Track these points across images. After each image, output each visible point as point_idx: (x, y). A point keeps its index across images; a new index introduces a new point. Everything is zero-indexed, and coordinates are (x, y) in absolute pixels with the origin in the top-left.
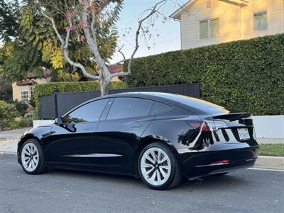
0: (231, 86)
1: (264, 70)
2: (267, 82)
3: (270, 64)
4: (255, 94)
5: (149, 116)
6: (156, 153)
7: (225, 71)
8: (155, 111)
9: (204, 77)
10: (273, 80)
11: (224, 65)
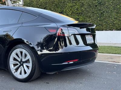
0: (79, 15)
1: (97, 6)
2: (98, 13)
3: (100, 3)
4: (91, 19)
5: (18, 24)
6: (21, 53)
7: (76, 7)
8: (23, 20)
9: (65, 10)
10: (101, 12)
11: (76, 3)
